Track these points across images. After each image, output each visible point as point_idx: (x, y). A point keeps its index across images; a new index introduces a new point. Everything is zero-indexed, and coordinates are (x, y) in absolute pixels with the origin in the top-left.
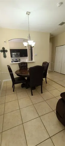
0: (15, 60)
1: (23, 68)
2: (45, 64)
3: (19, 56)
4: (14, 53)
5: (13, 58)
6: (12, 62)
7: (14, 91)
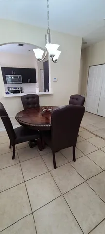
0: (13, 89)
1: (30, 106)
2: (77, 99)
3: (20, 81)
4: (9, 76)
5: (8, 86)
6: (7, 93)
7: (13, 158)
